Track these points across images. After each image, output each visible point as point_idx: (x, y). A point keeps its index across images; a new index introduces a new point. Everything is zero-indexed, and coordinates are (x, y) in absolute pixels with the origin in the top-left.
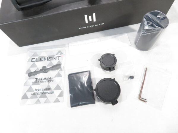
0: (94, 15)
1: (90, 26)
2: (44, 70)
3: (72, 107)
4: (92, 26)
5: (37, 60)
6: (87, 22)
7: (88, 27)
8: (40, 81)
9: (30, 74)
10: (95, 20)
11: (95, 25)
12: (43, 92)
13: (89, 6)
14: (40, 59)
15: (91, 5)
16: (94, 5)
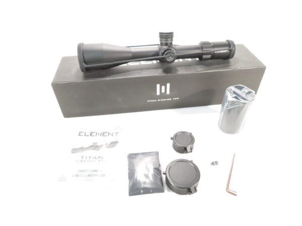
0: (168, 85)
1: (162, 100)
2: (95, 147)
3: (130, 195)
4: (164, 100)
5: (86, 134)
6: (158, 93)
7: (159, 100)
8: (86, 160)
9: (74, 151)
10: (168, 92)
11: (168, 99)
12: (89, 173)
13: (164, 74)
14: (91, 134)
15: (166, 73)
16: (169, 74)
